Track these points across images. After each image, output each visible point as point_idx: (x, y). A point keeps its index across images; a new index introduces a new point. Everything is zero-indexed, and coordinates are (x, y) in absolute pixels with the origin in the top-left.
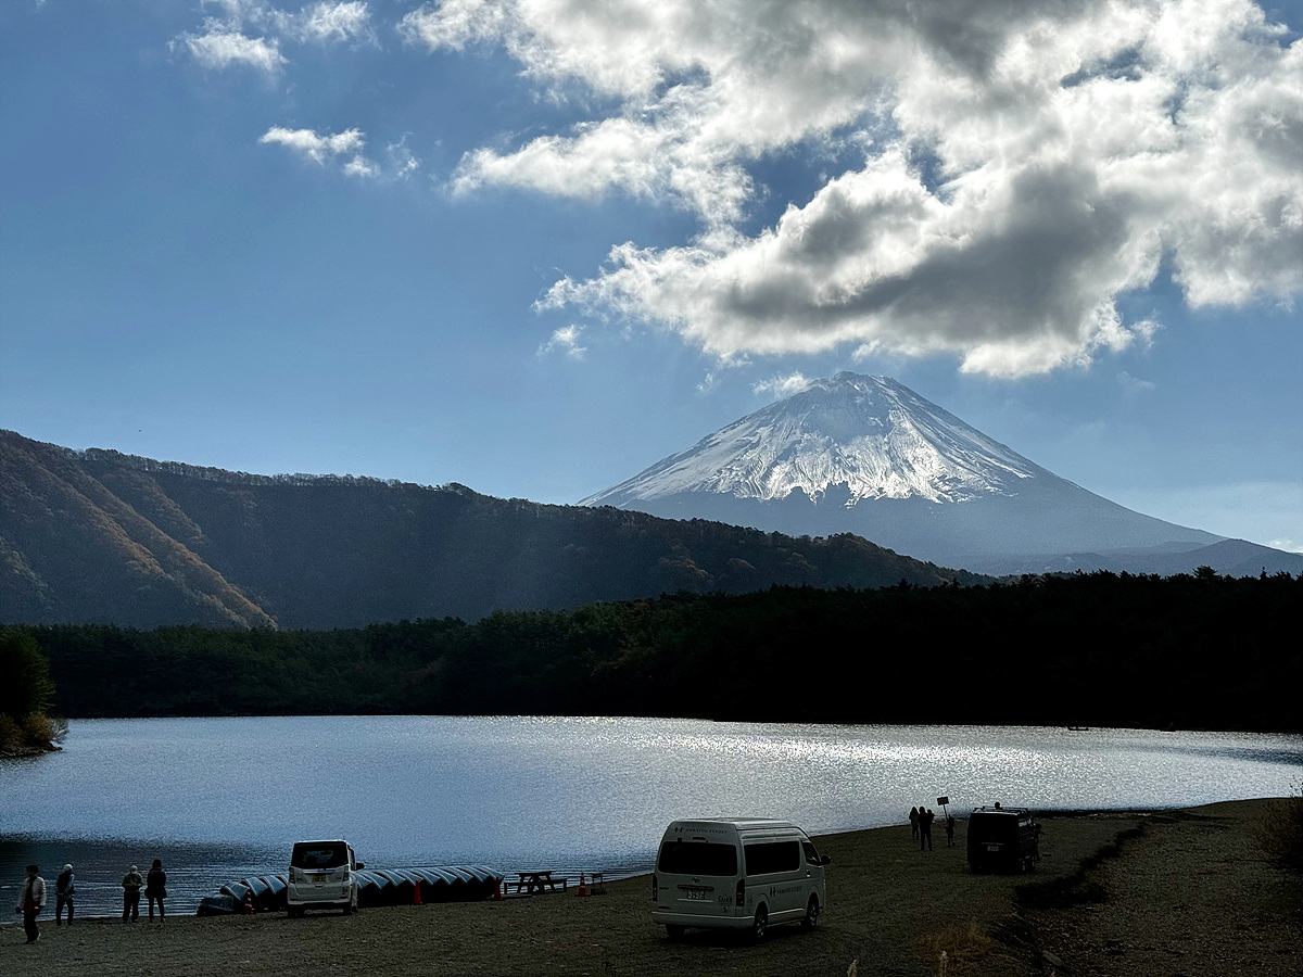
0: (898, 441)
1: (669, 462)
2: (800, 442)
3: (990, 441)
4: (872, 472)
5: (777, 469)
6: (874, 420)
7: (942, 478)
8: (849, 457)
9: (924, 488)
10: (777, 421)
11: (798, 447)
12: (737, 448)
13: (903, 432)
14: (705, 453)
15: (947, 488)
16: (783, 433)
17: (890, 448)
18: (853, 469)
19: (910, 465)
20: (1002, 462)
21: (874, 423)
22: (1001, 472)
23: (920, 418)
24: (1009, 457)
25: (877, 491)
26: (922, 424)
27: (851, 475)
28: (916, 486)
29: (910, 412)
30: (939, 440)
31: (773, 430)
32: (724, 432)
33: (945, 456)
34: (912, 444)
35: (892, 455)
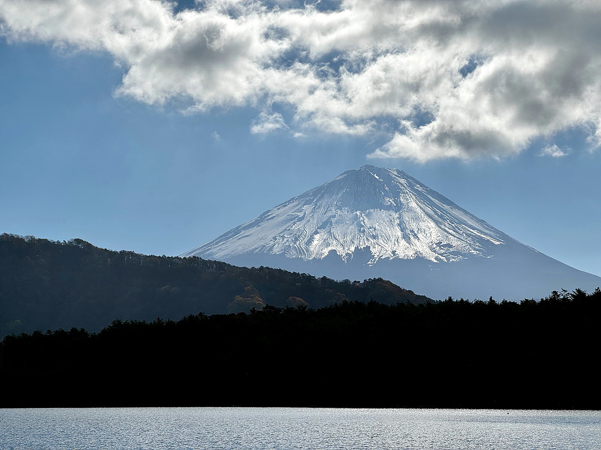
0: (406, 217)
1: (237, 231)
2: (334, 216)
3: (473, 217)
4: (388, 239)
5: (317, 237)
6: (389, 201)
7: (439, 244)
8: (370, 228)
9: (425, 251)
10: (318, 201)
11: (333, 220)
12: (287, 221)
13: (410, 210)
14: (264, 224)
15: (442, 251)
16: (322, 210)
17: (400, 222)
18: (374, 237)
19: (415, 235)
20: (482, 232)
21: (389, 203)
22: (481, 240)
23: (422, 200)
24: (487, 229)
25: (391, 254)
26: (424, 204)
27: (372, 241)
28: (420, 249)
29: (415, 195)
30: (436, 216)
31: (314, 208)
32: (278, 209)
33: (440, 228)
34: (416, 219)
35: (402, 227)
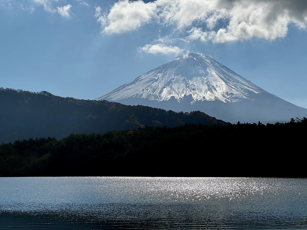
0: (210, 79)
1: (124, 86)
2: (173, 79)
3: (244, 79)
4: (201, 91)
5: (165, 89)
6: (201, 71)
7: (227, 93)
8: (192, 85)
9: (220, 97)
10: (165, 71)
11: (173, 81)
12: (150, 81)
13: (212, 76)
14: (138, 83)
15: (229, 97)
16: (167, 76)
17: (207, 82)
18: (194, 90)
19: (215, 88)
20: (249, 87)
21: (201, 72)
22: (248, 91)
23: (218, 70)
24: (251, 85)
25: (202, 98)
26: (219, 73)
27: (193, 92)
28: (217, 96)
29: (215, 68)
30: (226, 79)
31: (163, 74)
32: (145, 75)
33: (228, 85)
34: (215, 80)
35: (208, 84)
